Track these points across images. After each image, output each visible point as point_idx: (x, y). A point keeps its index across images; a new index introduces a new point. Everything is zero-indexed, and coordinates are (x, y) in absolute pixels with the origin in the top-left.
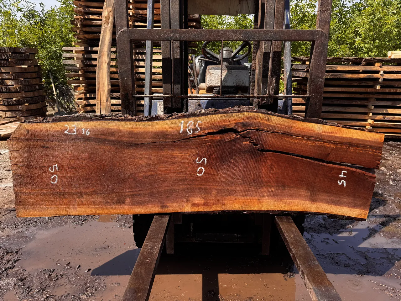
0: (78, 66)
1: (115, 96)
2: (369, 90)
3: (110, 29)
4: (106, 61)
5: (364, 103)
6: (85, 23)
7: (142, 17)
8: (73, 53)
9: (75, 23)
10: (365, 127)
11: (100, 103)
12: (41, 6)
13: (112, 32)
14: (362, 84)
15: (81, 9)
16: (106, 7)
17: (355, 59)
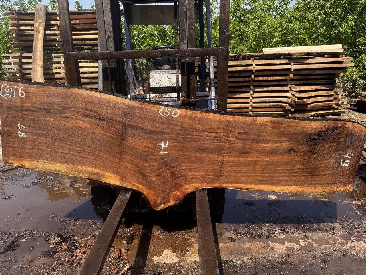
0: (16, 70)
2: (248, 79)
3: (41, 37)
4: (39, 65)
6: (19, 33)
8: (10, 59)
9: (10, 33)
10: (248, 108)
13: (43, 40)
14: (242, 75)
15: (15, 22)
16: (36, 19)
17: (235, 55)
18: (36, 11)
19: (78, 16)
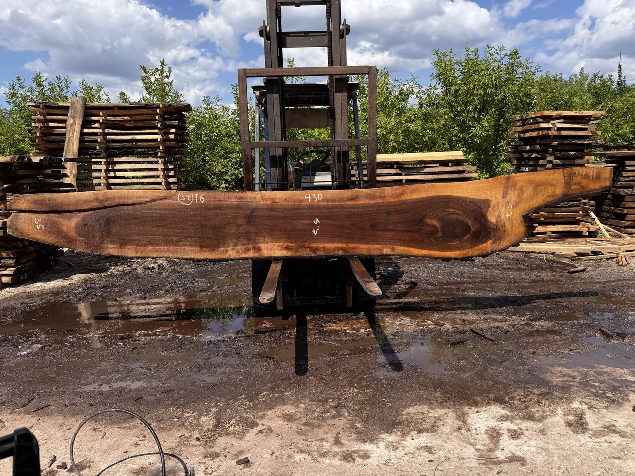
3: (76, 138)
6: (45, 132)
7: (115, 124)
9: (33, 131)
13: (78, 142)
15: (41, 117)
16: (71, 114)
18: (72, 104)
19: (128, 110)
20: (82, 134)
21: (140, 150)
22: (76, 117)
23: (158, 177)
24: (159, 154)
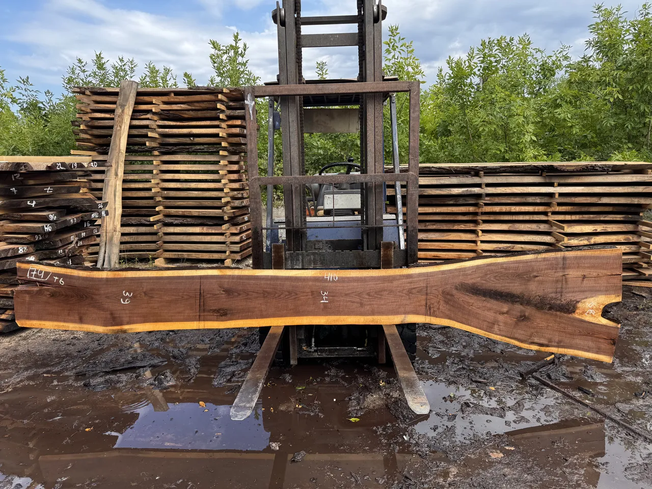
1: (133, 222)
2: (471, 209)
3: (125, 132)
5: (470, 227)
9: (77, 123)
11: (104, 234)
12: (47, 95)
14: (460, 202)
18: (120, 90)
19: (187, 97)
20: (131, 127)
21: (198, 147)
22: (126, 106)
23: (219, 181)
24: (221, 153)
